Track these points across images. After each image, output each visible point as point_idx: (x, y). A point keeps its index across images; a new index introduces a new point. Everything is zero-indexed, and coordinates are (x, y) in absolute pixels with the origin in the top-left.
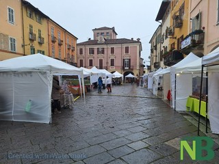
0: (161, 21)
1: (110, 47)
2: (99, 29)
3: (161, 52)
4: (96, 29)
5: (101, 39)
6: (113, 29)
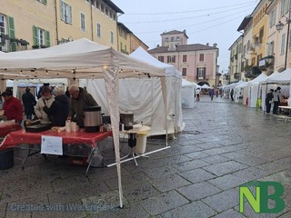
0: (243, 31)
1: (182, 54)
2: (168, 33)
3: (243, 63)
4: (164, 34)
5: (172, 45)
6: (184, 32)
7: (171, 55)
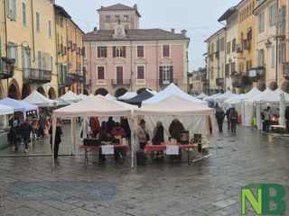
0: (225, 22)
1: (136, 45)
2: (110, 10)
3: (227, 66)
4: (103, 9)
5: (119, 31)
7: (119, 45)
